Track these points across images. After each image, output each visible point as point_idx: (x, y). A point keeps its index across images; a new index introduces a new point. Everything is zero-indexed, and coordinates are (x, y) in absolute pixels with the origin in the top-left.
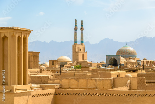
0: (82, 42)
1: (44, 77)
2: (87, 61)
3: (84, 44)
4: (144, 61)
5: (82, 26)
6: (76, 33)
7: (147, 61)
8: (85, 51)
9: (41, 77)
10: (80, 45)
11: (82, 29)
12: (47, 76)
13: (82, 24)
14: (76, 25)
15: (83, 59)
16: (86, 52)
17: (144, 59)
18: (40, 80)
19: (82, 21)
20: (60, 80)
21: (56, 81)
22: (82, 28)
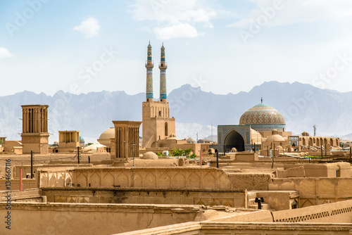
0: (163, 97)
1: (258, 176)
2: (176, 138)
3: (167, 100)
4: (305, 137)
5: (163, 59)
6: (149, 75)
7: (311, 138)
8: (171, 117)
9: (251, 176)
10: (158, 102)
11: (163, 68)
12: (265, 174)
13: (163, 54)
14: (149, 59)
15: (166, 134)
16: (173, 119)
17: (303, 134)
18: (250, 182)
19: (163, 49)
20: (295, 182)
21: (286, 184)
22: (162, 65)
